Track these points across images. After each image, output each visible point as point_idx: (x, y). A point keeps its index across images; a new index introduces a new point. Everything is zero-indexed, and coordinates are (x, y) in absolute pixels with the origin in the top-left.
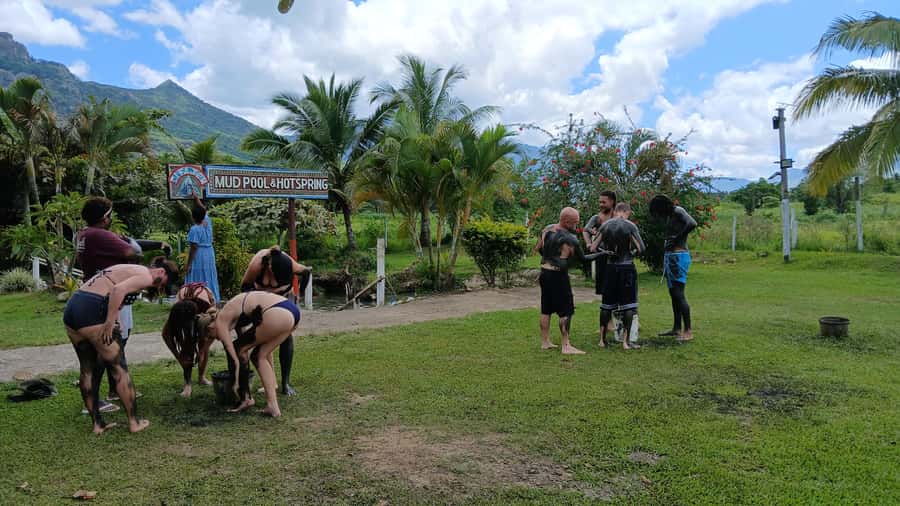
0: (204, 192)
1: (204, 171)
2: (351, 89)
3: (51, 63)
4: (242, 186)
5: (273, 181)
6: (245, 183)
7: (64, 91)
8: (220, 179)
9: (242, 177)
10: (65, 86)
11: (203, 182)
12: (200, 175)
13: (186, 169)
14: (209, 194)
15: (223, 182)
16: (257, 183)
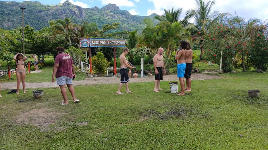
0: (89, 45)
1: (89, 40)
2: (178, 12)
3: (125, 11)
4: (99, 44)
5: (108, 42)
6: (100, 43)
7: (128, 18)
8: (93, 42)
9: (99, 41)
10: (128, 17)
11: (89, 43)
12: (88, 41)
13: (84, 40)
14: (91, 46)
15: (94, 43)
16: (104, 43)
